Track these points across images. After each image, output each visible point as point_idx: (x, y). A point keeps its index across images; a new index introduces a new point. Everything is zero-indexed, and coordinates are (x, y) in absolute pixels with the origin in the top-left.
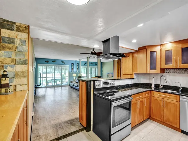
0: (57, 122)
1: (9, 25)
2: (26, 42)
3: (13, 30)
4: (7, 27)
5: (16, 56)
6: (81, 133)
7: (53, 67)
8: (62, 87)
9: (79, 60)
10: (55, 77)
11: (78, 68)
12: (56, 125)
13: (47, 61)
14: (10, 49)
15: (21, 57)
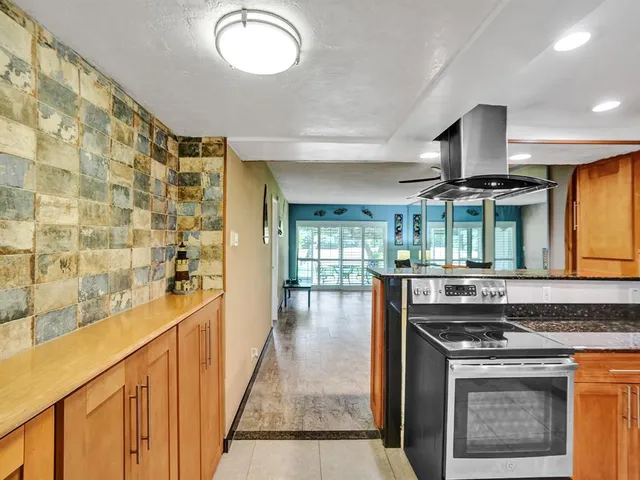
0: (311, 390)
1: (191, 145)
2: (219, 176)
3: (197, 155)
4: (188, 151)
5: (202, 212)
6: (365, 443)
7: (338, 228)
8: (363, 291)
9: (419, 204)
10: (341, 260)
11: (418, 232)
12: (306, 398)
13: (319, 213)
14: (192, 197)
15: (210, 213)
